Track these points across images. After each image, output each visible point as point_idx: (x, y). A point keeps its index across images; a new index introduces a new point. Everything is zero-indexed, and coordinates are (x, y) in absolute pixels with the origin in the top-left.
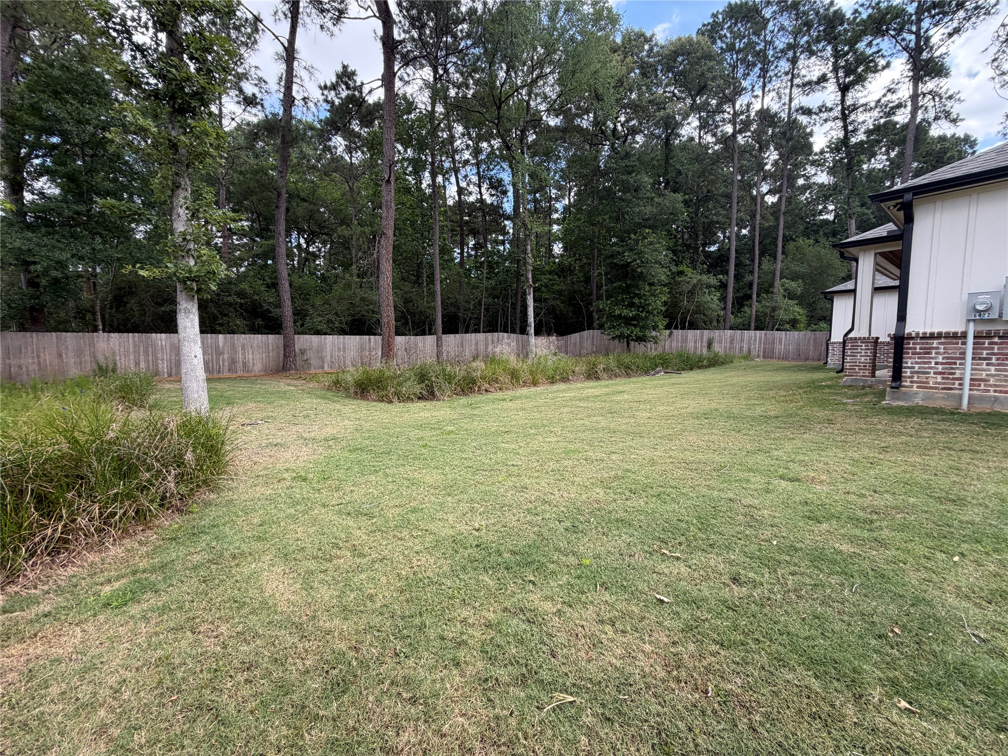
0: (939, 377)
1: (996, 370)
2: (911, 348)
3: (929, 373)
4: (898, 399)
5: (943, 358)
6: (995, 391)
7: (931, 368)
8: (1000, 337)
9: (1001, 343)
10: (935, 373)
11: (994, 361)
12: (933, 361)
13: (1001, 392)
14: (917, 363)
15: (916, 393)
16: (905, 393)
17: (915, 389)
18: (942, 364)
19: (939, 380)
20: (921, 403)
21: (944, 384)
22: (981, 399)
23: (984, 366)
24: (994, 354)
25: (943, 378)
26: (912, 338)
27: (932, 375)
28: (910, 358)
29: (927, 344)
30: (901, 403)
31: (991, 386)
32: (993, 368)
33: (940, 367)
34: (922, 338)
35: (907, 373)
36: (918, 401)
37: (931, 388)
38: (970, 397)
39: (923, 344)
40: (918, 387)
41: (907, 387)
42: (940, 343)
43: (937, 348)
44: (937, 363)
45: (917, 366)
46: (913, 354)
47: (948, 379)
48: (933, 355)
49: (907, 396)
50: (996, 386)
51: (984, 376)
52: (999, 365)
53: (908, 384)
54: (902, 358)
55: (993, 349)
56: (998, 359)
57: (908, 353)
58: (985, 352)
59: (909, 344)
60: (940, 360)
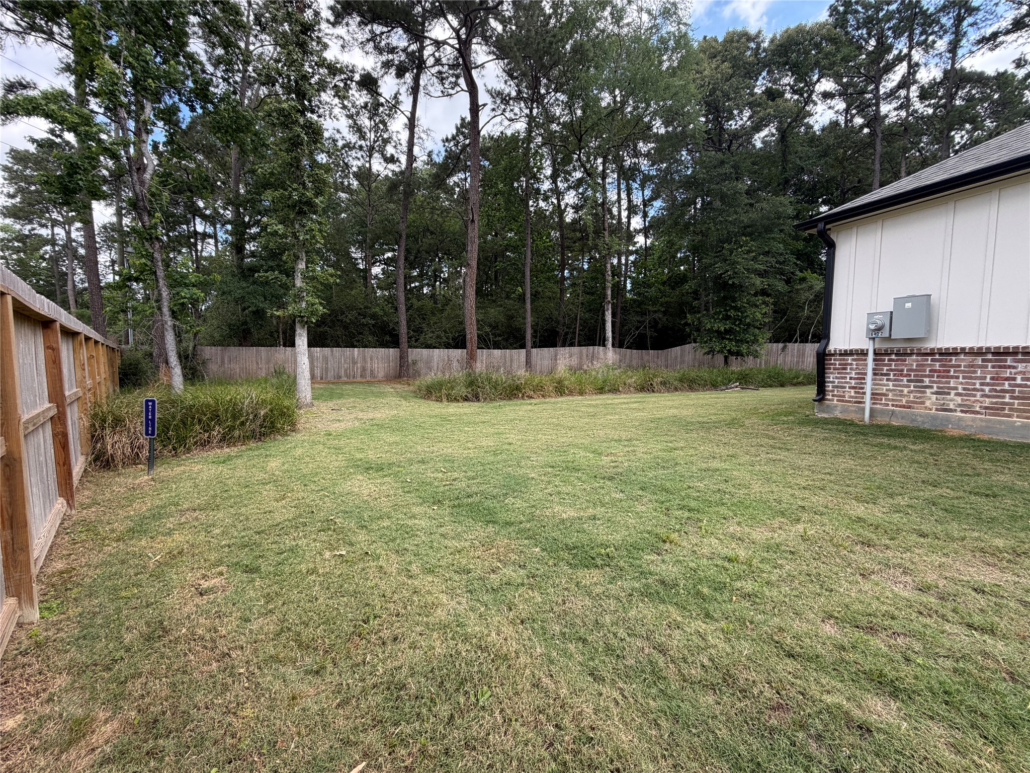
0: (853, 391)
1: (894, 385)
2: (832, 364)
3: (845, 387)
4: (823, 412)
5: (856, 374)
6: (893, 405)
7: (847, 383)
8: (896, 355)
9: (897, 360)
10: (850, 388)
11: (891, 377)
12: (848, 376)
13: (897, 406)
14: (837, 378)
15: (836, 406)
16: (828, 406)
17: (835, 402)
18: (855, 379)
19: (853, 394)
20: (839, 415)
21: (856, 397)
22: (883, 412)
23: (885, 382)
24: (892, 370)
25: (856, 392)
26: (833, 355)
27: (847, 389)
28: (832, 373)
29: (844, 360)
30: (826, 416)
31: (889, 400)
32: (891, 383)
33: (853, 382)
34: (841, 355)
35: (830, 387)
36: (838, 414)
37: (847, 401)
38: (872, 410)
39: (841, 360)
40: (838, 401)
41: (829, 400)
42: (853, 360)
43: (851, 364)
44: (851, 378)
45: (836, 381)
46: (835, 369)
47: (858, 393)
48: (848, 371)
49: (829, 409)
50: (893, 400)
51: (884, 391)
52: (895, 380)
53: (830, 397)
54: (824, 373)
55: (891, 365)
56: (894, 375)
57: (830, 369)
58: (885, 368)
59: (831, 360)
60: (853, 376)
